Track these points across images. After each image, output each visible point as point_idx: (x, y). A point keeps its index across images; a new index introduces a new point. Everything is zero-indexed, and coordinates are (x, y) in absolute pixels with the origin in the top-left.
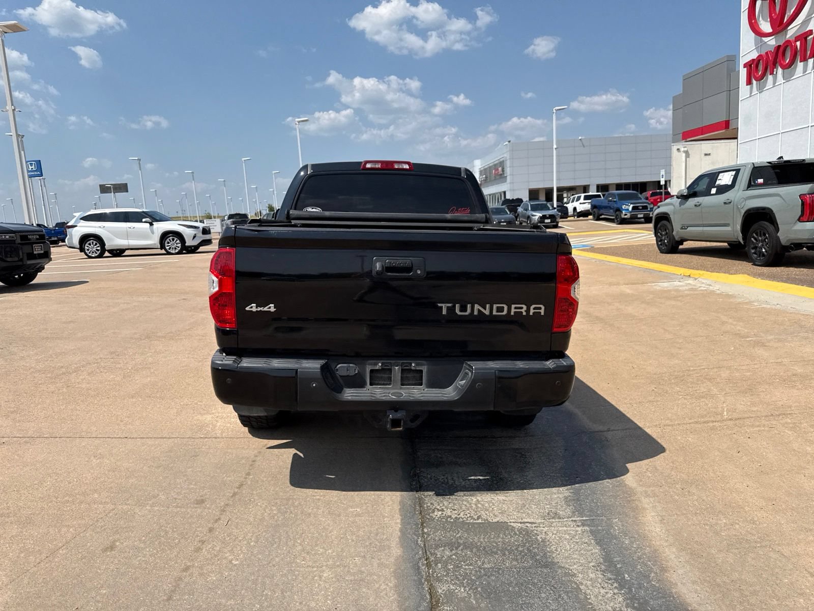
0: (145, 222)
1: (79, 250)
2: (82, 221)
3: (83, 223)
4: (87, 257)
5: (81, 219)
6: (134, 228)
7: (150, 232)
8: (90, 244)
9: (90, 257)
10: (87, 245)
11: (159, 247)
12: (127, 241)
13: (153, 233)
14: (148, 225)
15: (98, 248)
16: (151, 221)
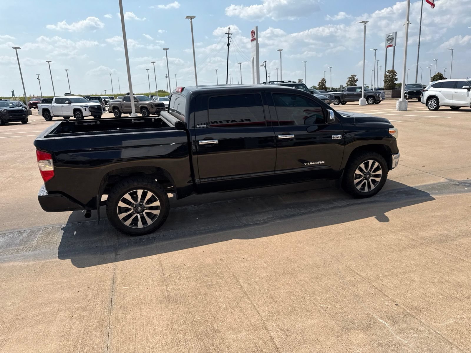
0: (464, 88)
1: (425, 105)
2: (431, 87)
3: (432, 88)
4: (428, 109)
5: (431, 86)
6: (457, 92)
7: (466, 95)
8: (431, 102)
9: (430, 110)
10: (430, 102)
11: (470, 106)
12: (452, 100)
13: (468, 96)
14: (466, 90)
15: (436, 105)
16: (469, 88)
